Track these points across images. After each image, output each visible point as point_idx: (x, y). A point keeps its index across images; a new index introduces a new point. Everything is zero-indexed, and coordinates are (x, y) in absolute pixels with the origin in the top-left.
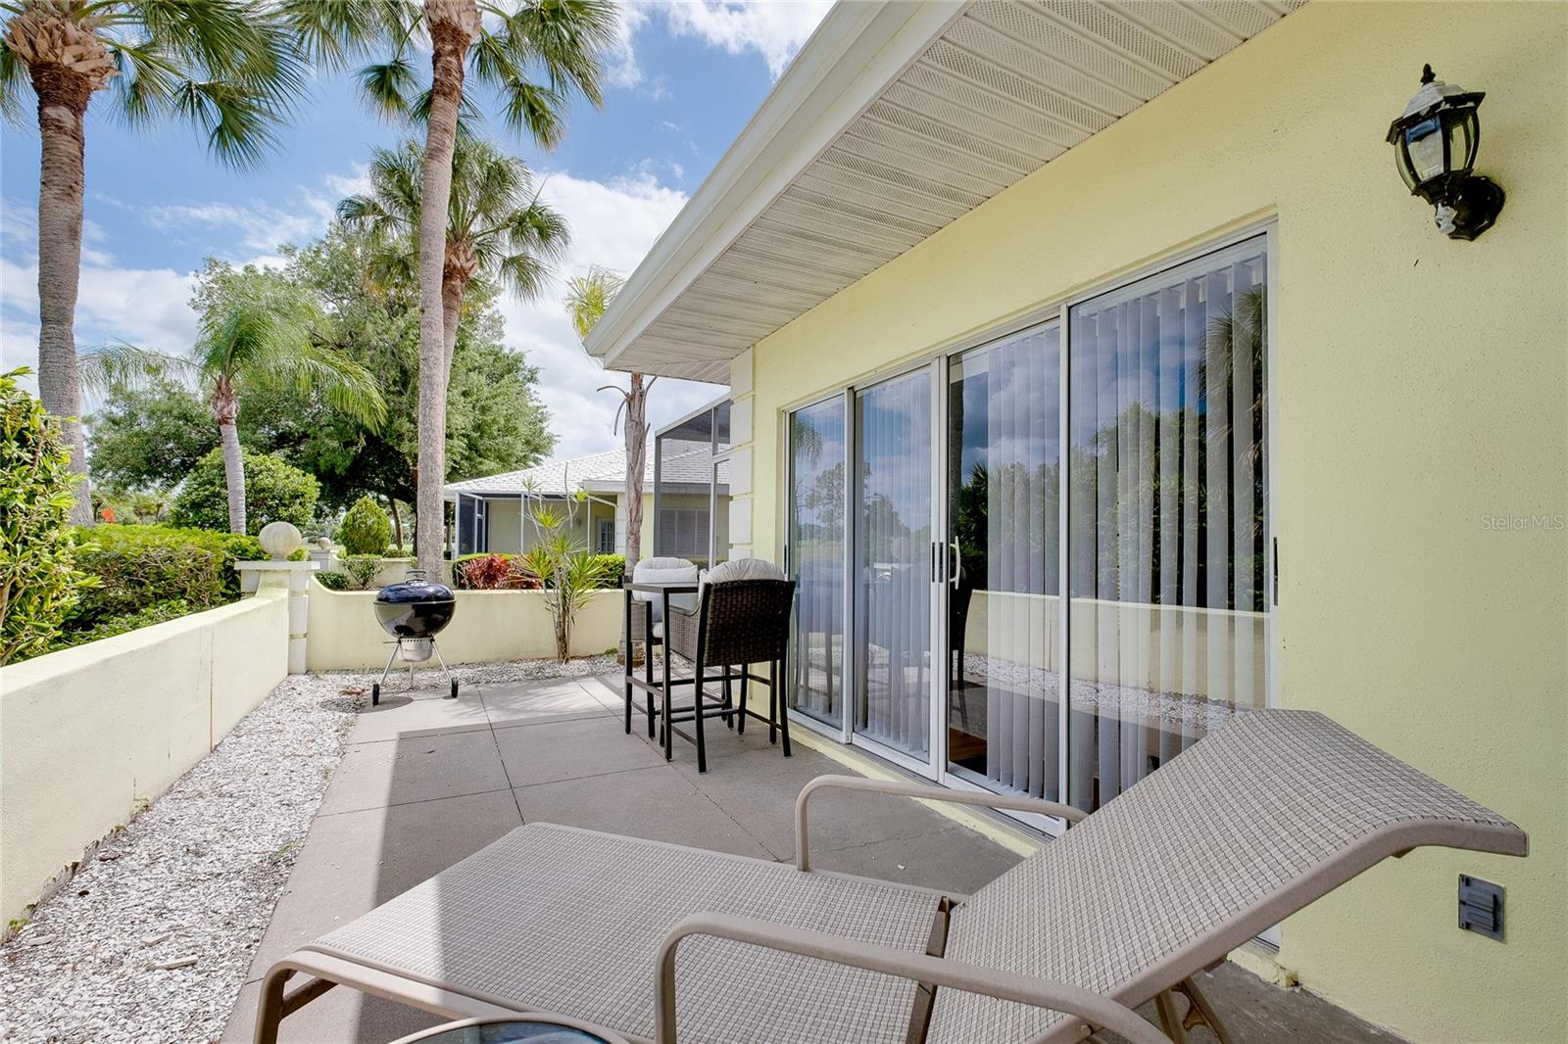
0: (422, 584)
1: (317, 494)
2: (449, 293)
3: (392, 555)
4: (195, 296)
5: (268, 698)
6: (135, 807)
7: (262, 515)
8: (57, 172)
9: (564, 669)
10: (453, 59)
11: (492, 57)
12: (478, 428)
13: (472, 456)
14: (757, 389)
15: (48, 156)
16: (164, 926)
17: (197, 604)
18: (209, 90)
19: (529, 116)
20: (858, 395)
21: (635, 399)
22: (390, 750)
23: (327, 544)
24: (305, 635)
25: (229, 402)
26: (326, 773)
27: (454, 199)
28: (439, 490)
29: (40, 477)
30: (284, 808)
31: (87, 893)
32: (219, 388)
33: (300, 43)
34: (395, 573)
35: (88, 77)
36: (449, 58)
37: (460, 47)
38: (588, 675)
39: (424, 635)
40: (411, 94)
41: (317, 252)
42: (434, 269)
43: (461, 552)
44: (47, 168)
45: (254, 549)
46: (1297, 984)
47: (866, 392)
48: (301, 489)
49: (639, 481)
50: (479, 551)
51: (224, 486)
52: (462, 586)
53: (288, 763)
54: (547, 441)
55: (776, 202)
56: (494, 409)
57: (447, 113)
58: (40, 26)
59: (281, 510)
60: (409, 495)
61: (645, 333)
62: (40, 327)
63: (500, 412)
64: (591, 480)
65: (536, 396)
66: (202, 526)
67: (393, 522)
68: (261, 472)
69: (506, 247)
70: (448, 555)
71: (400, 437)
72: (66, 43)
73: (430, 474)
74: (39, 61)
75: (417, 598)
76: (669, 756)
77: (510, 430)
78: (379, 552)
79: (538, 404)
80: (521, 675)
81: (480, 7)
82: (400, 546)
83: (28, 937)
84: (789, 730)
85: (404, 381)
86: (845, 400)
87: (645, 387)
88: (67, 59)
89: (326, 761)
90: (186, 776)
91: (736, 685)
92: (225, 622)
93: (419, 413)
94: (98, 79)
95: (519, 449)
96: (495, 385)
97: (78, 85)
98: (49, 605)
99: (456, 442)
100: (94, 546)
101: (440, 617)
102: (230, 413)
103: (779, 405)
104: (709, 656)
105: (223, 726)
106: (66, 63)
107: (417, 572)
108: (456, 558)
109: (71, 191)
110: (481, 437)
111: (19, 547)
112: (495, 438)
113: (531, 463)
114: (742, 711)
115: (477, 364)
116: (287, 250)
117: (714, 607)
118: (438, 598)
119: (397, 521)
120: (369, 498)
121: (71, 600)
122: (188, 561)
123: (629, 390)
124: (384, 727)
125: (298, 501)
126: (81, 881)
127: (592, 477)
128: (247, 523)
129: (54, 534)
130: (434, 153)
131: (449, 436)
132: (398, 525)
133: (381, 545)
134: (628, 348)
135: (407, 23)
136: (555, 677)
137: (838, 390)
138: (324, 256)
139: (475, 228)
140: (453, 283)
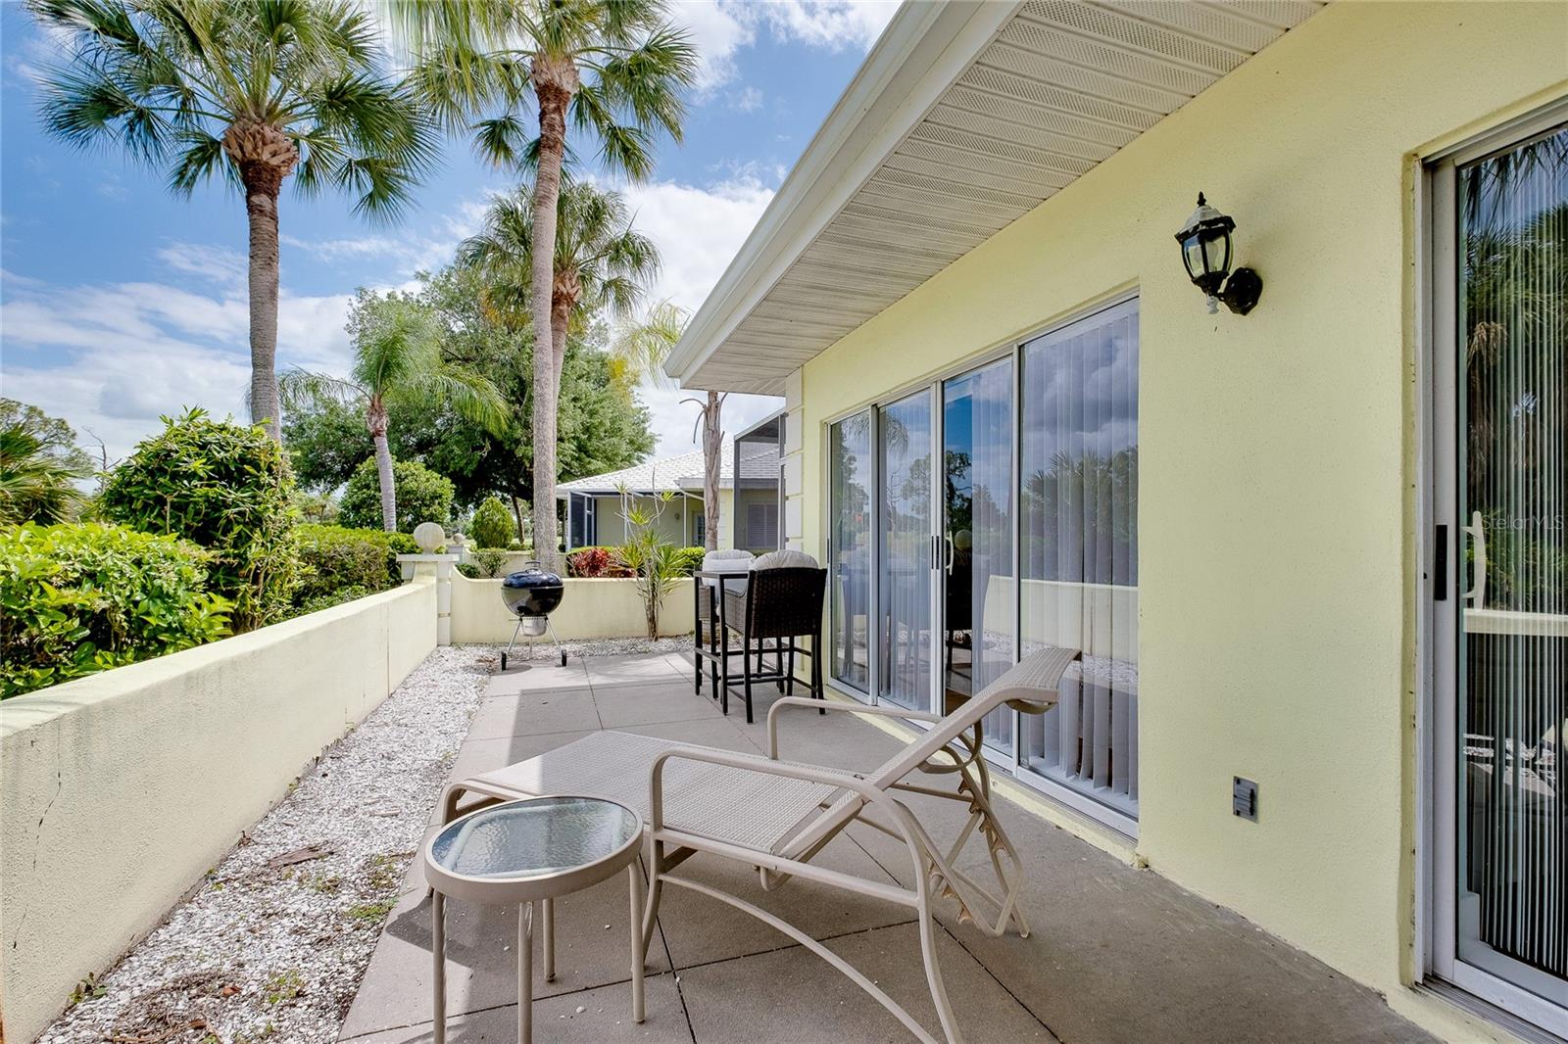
0: (538, 573)
1: (452, 496)
2: (557, 317)
3: (514, 548)
4: (350, 322)
5: (424, 663)
6: (345, 728)
7: (408, 515)
8: (261, 247)
9: (653, 646)
10: (556, 116)
11: (589, 106)
12: (587, 430)
13: (582, 455)
14: (806, 403)
15: (254, 235)
16: (375, 795)
17: (372, 588)
18: (365, 164)
19: (622, 154)
20: (881, 411)
21: (712, 411)
22: (515, 701)
23: (461, 540)
24: (449, 614)
25: (380, 417)
26: (470, 715)
27: (559, 234)
28: (552, 489)
29: (279, 495)
30: (443, 735)
31: (327, 775)
32: (373, 405)
33: (434, 114)
34: (517, 564)
35: (280, 167)
36: (553, 116)
37: (561, 105)
38: (673, 652)
39: (538, 614)
40: (519, 146)
41: (448, 278)
42: (544, 302)
43: (574, 545)
44: (254, 245)
45: (409, 544)
46: (1147, 866)
47: (887, 408)
48: (439, 491)
49: (715, 482)
50: (589, 544)
51: (379, 490)
52: (571, 575)
53: (442, 707)
54: (649, 440)
55: (791, 269)
56: (601, 411)
57: (552, 162)
58: (247, 133)
59: (423, 509)
60: (527, 493)
61: (709, 360)
62: (252, 369)
63: (606, 415)
64: (686, 478)
65: (638, 398)
66: (361, 526)
67: (515, 518)
68: (406, 477)
69: (604, 272)
70: (563, 548)
71: (517, 442)
72: (264, 144)
73: (543, 479)
74: (246, 160)
75: (534, 584)
76: (725, 711)
77: (614, 431)
78: (504, 546)
79: (641, 406)
80: (617, 650)
81: (578, 65)
82: (522, 540)
83: (299, 795)
84: (824, 692)
85: (521, 391)
86: (870, 413)
87: (719, 399)
88: (266, 156)
89: (469, 707)
90: (375, 712)
91: (786, 657)
92: (395, 601)
93: (534, 420)
94: (286, 168)
95: (624, 449)
96: (602, 389)
97: (273, 176)
98: (286, 586)
99: (567, 445)
100: (313, 546)
101: (553, 600)
102: (381, 426)
103: (820, 418)
104: (755, 630)
105: (396, 680)
106: (264, 159)
107: (534, 561)
108: (570, 550)
109: (270, 261)
110: (589, 439)
111: (269, 545)
112: (602, 439)
113: (636, 462)
114: (790, 678)
115: (585, 372)
116: (422, 276)
117: (757, 590)
118: (550, 584)
119: (519, 517)
120: (496, 497)
121: (298, 584)
122: (363, 555)
123: (706, 403)
124: (509, 686)
125: (437, 501)
126: (321, 769)
127: (687, 475)
128: (397, 521)
129: (288, 536)
130: (542, 200)
131: (560, 440)
132: (519, 521)
133: (505, 539)
134: (698, 372)
135: (518, 81)
136: (645, 652)
137: (864, 407)
138: (453, 280)
139: (579, 255)
140: (561, 308)
